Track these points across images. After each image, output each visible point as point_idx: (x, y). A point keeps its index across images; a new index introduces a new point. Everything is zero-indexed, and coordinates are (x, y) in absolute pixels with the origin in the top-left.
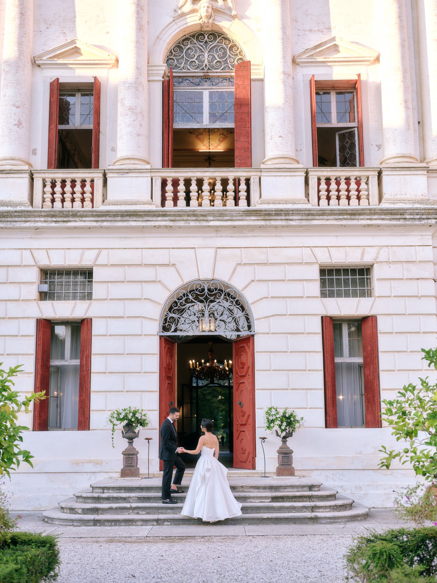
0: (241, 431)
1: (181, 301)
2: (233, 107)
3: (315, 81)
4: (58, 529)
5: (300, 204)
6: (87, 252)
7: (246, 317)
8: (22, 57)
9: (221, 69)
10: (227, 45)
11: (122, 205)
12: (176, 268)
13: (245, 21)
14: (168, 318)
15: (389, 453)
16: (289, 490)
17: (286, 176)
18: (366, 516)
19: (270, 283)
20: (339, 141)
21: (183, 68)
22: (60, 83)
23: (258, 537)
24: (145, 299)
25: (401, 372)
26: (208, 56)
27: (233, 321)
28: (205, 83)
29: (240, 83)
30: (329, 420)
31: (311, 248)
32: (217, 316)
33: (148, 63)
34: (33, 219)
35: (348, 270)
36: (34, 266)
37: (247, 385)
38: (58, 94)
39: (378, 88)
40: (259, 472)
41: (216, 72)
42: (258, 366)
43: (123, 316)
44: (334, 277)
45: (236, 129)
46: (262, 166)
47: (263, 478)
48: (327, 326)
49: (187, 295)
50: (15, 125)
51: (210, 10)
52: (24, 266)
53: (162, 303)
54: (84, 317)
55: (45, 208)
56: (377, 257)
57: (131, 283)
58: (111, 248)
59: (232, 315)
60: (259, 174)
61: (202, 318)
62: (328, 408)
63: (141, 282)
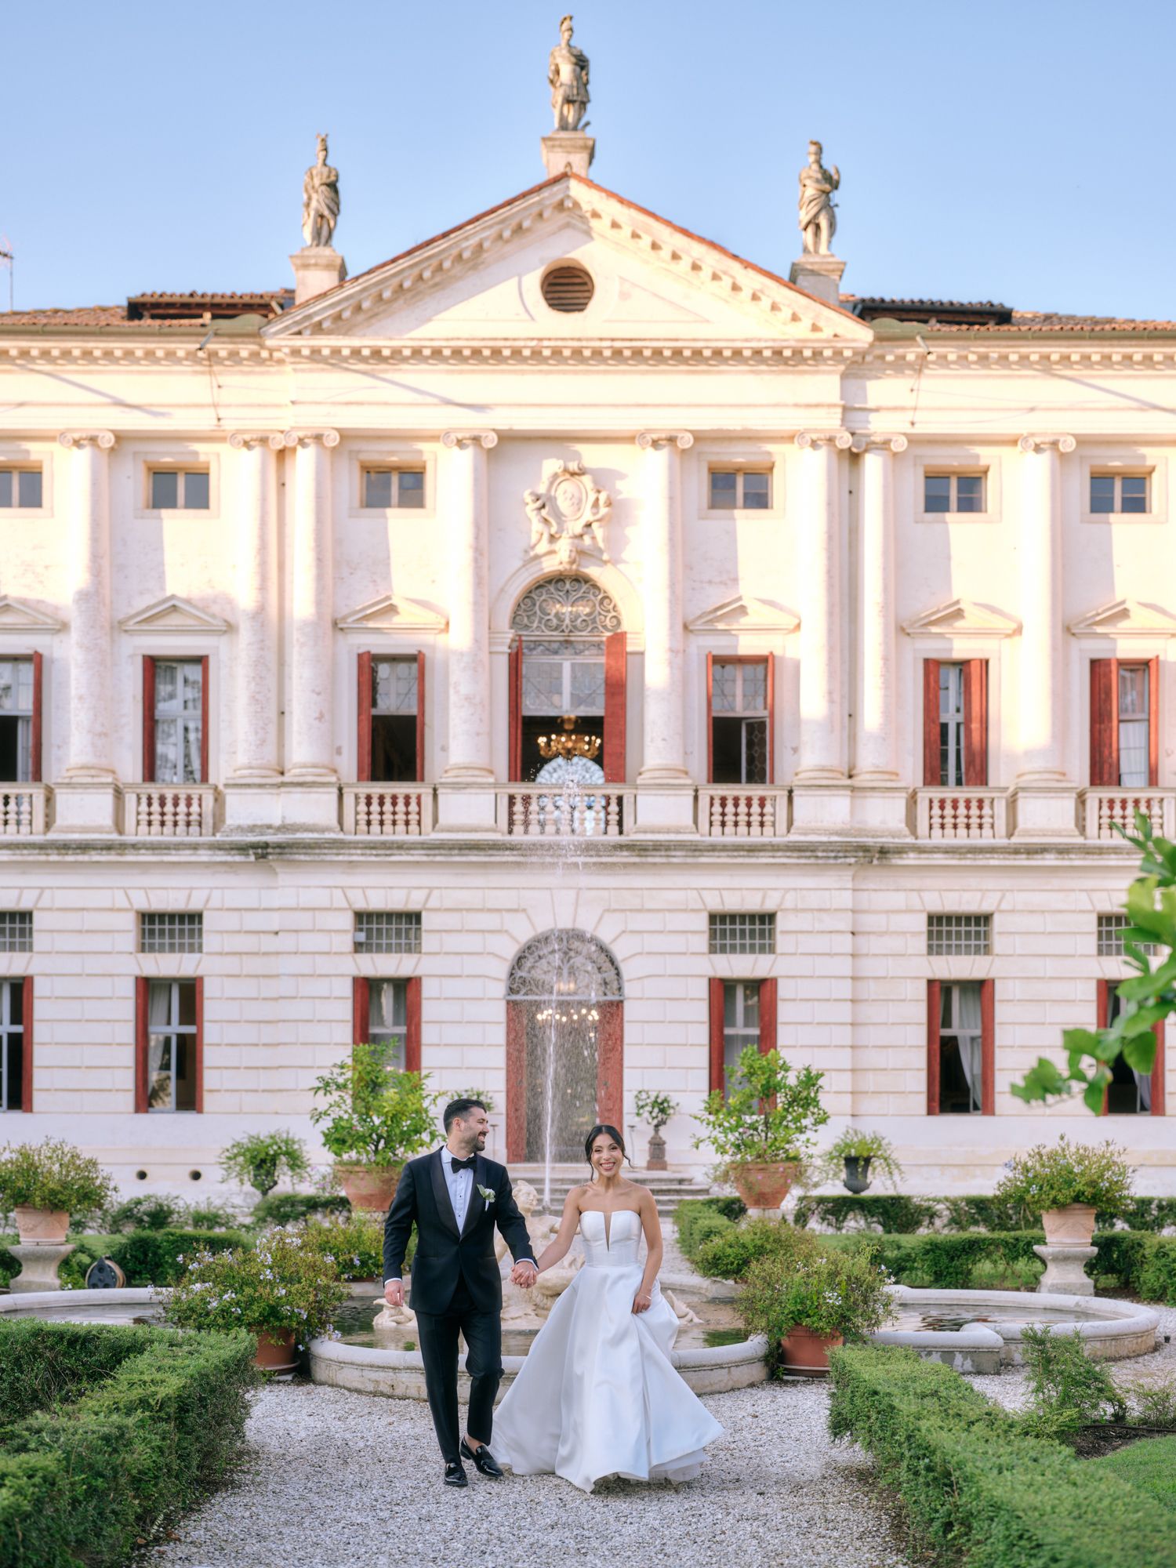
2: (603, 686)
3: (713, 656)
5: (685, 833)
6: (414, 892)
8: (321, 622)
9: (588, 630)
10: (597, 596)
11: (458, 831)
12: (527, 914)
13: (621, 566)
17: (669, 795)
19: (645, 934)
21: (536, 629)
22: (372, 655)
24: (488, 953)
25: (804, 1048)
28: (565, 651)
31: (699, 890)
33: (490, 628)
34: (345, 851)
35: (745, 917)
36: (347, 909)
37: (614, 1061)
39: (796, 667)
41: (581, 636)
42: (628, 1038)
43: (460, 974)
44: (728, 926)
46: (639, 781)
48: (715, 990)
50: (316, 719)
51: (573, 554)
52: (335, 909)
53: (507, 958)
54: (412, 975)
55: (359, 837)
56: (781, 903)
57: (470, 933)
58: (444, 888)
60: (634, 791)
63: (483, 931)
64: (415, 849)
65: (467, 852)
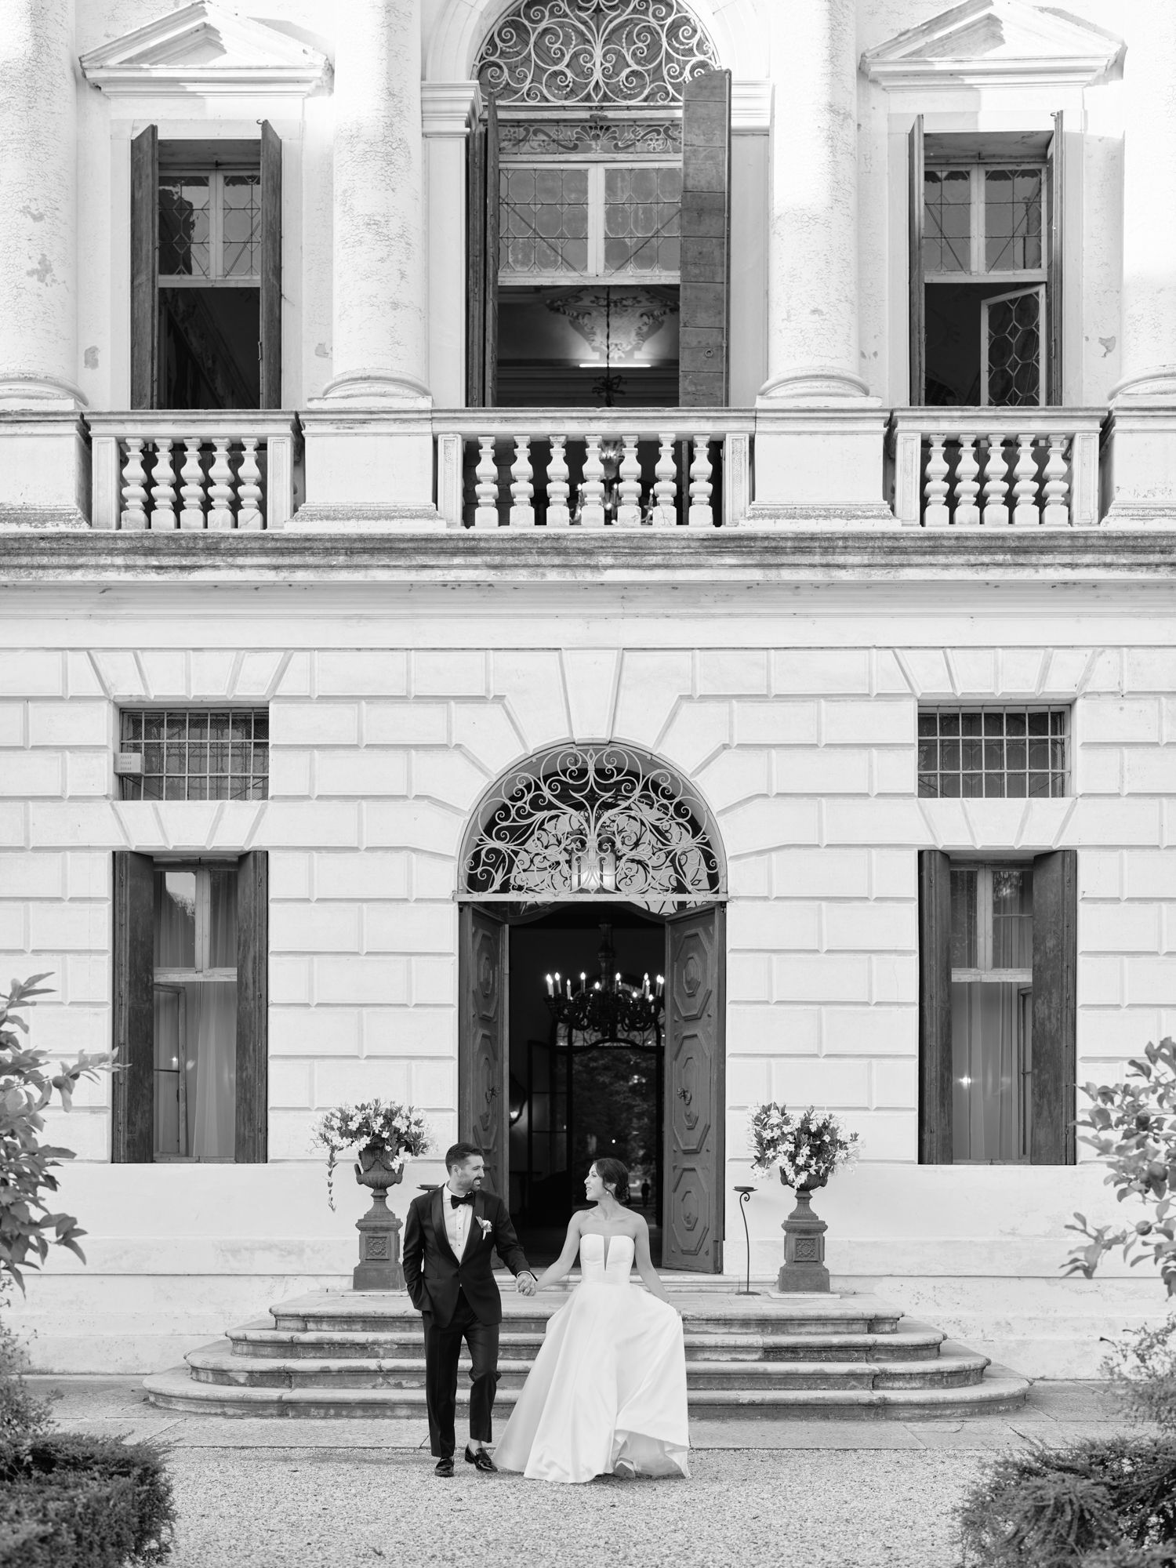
0: (685, 1170)
1: (519, 804)
2: (676, 220)
3: (926, 135)
4: (182, 1425)
5: (867, 518)
6: (252, 661)
7: (703, 851)
8: (44, 58)
9: (643, 96)
10: (663, 19)
11: (349, 519)
12: (504, 706)
14: (483, 853)
15: (1094, 1234)
16: (813, 1329)
17: (828, 433)
18: (1021, 1402)
19: (773, 752)
20: (990, 327)
21: (528, 95)
22: (161, 143)
23: (723, 1453)
24: (417, 797)
25: (1138, 1011)
26: (604, 56)
27: (668, 863)
28: (593, 143)
29: (699, 141)
30: (931, 1143)
31: (897, 650)
32: (624, 850)
33: (423, 78)
34: (92, 560)
35: (999, 716)
36: (100, 698)
37: (703, 1042)
38: (157, 178)
39: (1113, 158)
40: (730, 1279)
41: (628, 108)
42: (734, 990)
43: (355, 845)
44: (960, 737)
45: (685, 288)
46: (760, 403)
47: (742, 1296)
48: (933, 878)
49: (538, 788)
50: (30, 273)
52: (73, 698)
53: (467, 810)
54: (247, 849)
55: (127, 528)
56: (1086, 680)
57: (376, 751)
58: (318, 649)
59: (664, 844)
60: (749, 426)
61: (580, 854)
62: (927, 1109)
63: (406, 747)
64: (246, 552)
65: (364, 559)
